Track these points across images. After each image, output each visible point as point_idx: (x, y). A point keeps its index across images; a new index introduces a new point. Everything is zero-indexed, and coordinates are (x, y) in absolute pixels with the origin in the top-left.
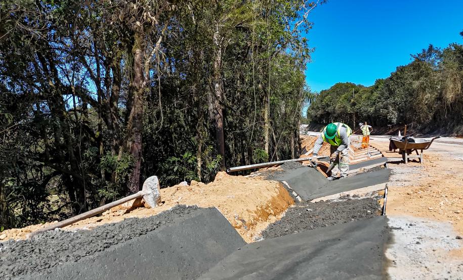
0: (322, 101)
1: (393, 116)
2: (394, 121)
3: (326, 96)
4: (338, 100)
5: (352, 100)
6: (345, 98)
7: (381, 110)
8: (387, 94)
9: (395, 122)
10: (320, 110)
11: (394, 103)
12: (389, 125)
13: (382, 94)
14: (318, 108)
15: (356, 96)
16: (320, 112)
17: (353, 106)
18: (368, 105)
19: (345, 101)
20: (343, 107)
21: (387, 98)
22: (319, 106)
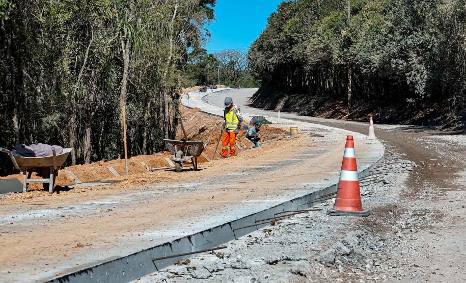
0: (280, 30)
1: (418, 78)
2: (420, 89)
3: (291, 16)
4: (314, 28)
5: (344, 33)
6: (331, 27)
7: (393, 60)
8: (406, 22)
9: (422, 92)
10: (275, 52)
11: (421, 46)
12: (410, 100)
13: (397, 22)
14: (271, 47)
15: (353, 21)
16: (275, 59)
17: (344, 46)
18: (373, 47)
19: (330, 32)
20: (324, 50)
21: (406, 33)
22: (273, 41)
